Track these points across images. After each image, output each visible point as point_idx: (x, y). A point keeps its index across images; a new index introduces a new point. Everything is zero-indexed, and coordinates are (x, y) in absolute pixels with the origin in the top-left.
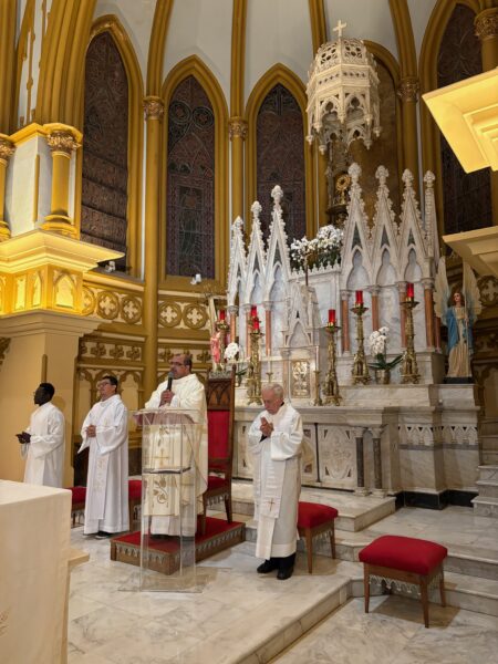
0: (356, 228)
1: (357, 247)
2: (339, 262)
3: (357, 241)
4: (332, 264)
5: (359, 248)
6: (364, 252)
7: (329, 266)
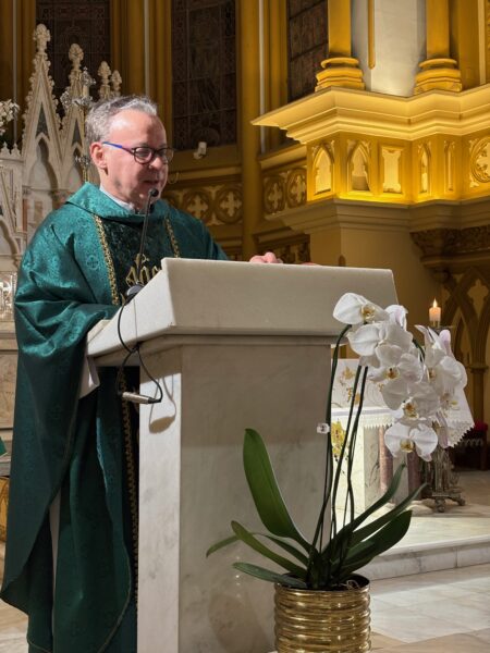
0: (42, 109)
1: (42, 135)
2: (20, 148)
3: (42, 128)
4: (10, 147)
5: (45, 138)
6: (51, 144)
7: (5, 149)
